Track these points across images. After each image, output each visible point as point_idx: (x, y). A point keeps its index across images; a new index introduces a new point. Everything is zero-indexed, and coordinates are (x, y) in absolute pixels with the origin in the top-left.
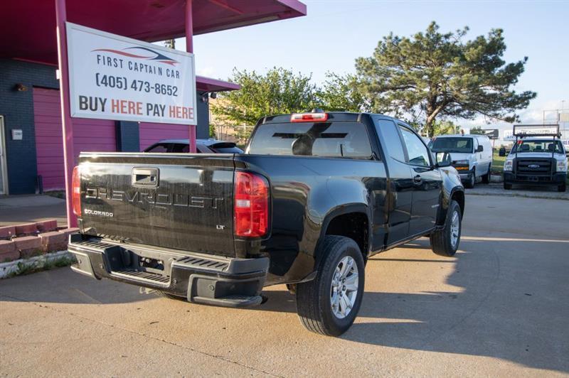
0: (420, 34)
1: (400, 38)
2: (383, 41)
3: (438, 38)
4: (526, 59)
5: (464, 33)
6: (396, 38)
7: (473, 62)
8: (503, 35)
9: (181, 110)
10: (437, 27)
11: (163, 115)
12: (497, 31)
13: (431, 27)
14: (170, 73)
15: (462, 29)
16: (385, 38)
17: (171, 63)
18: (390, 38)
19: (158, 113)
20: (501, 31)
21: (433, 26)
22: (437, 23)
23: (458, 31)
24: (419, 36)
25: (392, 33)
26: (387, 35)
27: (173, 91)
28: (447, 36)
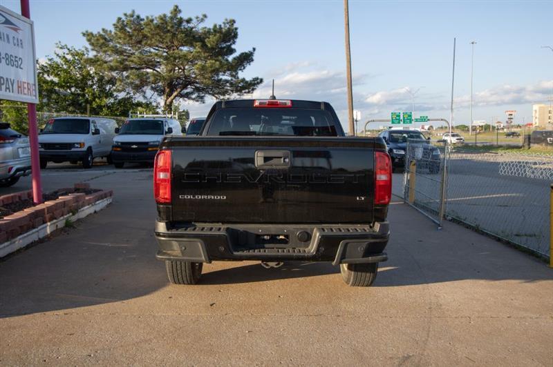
0: (165, 16)
1: (142, 17)
2: (124, 18)
3: (181, 21)
4: (254, 49)
5: (202, 20)
6: (138, 17)
7: (213, 49)
8: (235, 26)
9: (26, 85)
10: (180, 11)
11: (13, 92)
12: (230, 22)
13: (175, 10)
14: (16, 41)
15: (201, 17)
16: (125, 15)
17: (16, 30)
18: (132, 16)
19: (9, 88)
20: (234, 21)
21: (176, 10)
22: (180, 8)
23: (197, 18)
24: (163, 18)
25: (134, 12)
26: (129, 13)
27: (20, 63)
28: (189, 21)
